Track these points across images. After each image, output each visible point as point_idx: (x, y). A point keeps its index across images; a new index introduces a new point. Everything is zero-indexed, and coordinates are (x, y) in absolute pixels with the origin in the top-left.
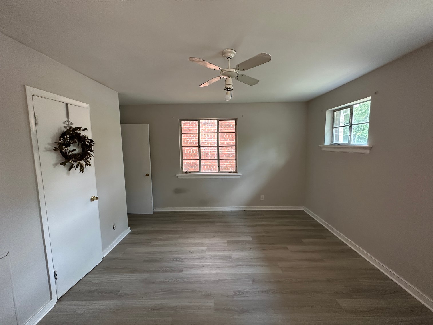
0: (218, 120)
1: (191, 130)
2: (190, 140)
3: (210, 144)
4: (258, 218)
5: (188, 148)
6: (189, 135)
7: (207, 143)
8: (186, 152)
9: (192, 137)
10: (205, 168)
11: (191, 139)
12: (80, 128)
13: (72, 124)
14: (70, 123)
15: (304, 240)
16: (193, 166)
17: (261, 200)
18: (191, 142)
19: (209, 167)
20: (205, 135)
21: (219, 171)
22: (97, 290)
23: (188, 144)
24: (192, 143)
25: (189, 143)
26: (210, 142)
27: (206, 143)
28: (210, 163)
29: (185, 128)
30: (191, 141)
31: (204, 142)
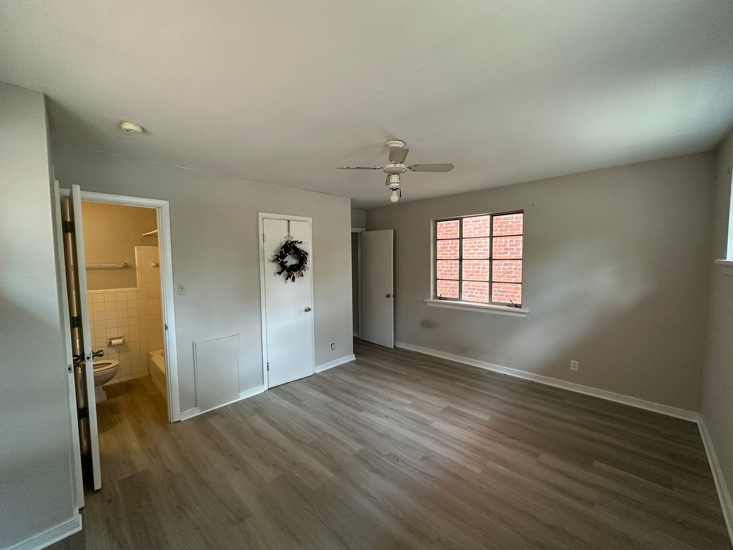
0: (492, 216)
1: (483, 231)
2: (479, 248)
3: (514, 255)
4: (544, 400)
5: (476, 262)
6: (477, 241)
7: (509, 253)
8: (473, 268)
9: (482, 244)
10: (504, 297)
11: (481, 246)
12: (296, 242)
13: (292, 238)
14: (290, 237)
15: (596, 464)
16: (482, 292)
17: (572, 369)
18: (482, 251)
19: (512, 296)
20: (505, 240)
21: (491, 302)
22: (291, 394)
23: (476, 255)
24: (482, 253)
25: (478, 254)
26: (515, 251)
27: (507, 253)
28: (513, 290)
29: (472, 230)
30: (480, 250)
31: (503, 251)
